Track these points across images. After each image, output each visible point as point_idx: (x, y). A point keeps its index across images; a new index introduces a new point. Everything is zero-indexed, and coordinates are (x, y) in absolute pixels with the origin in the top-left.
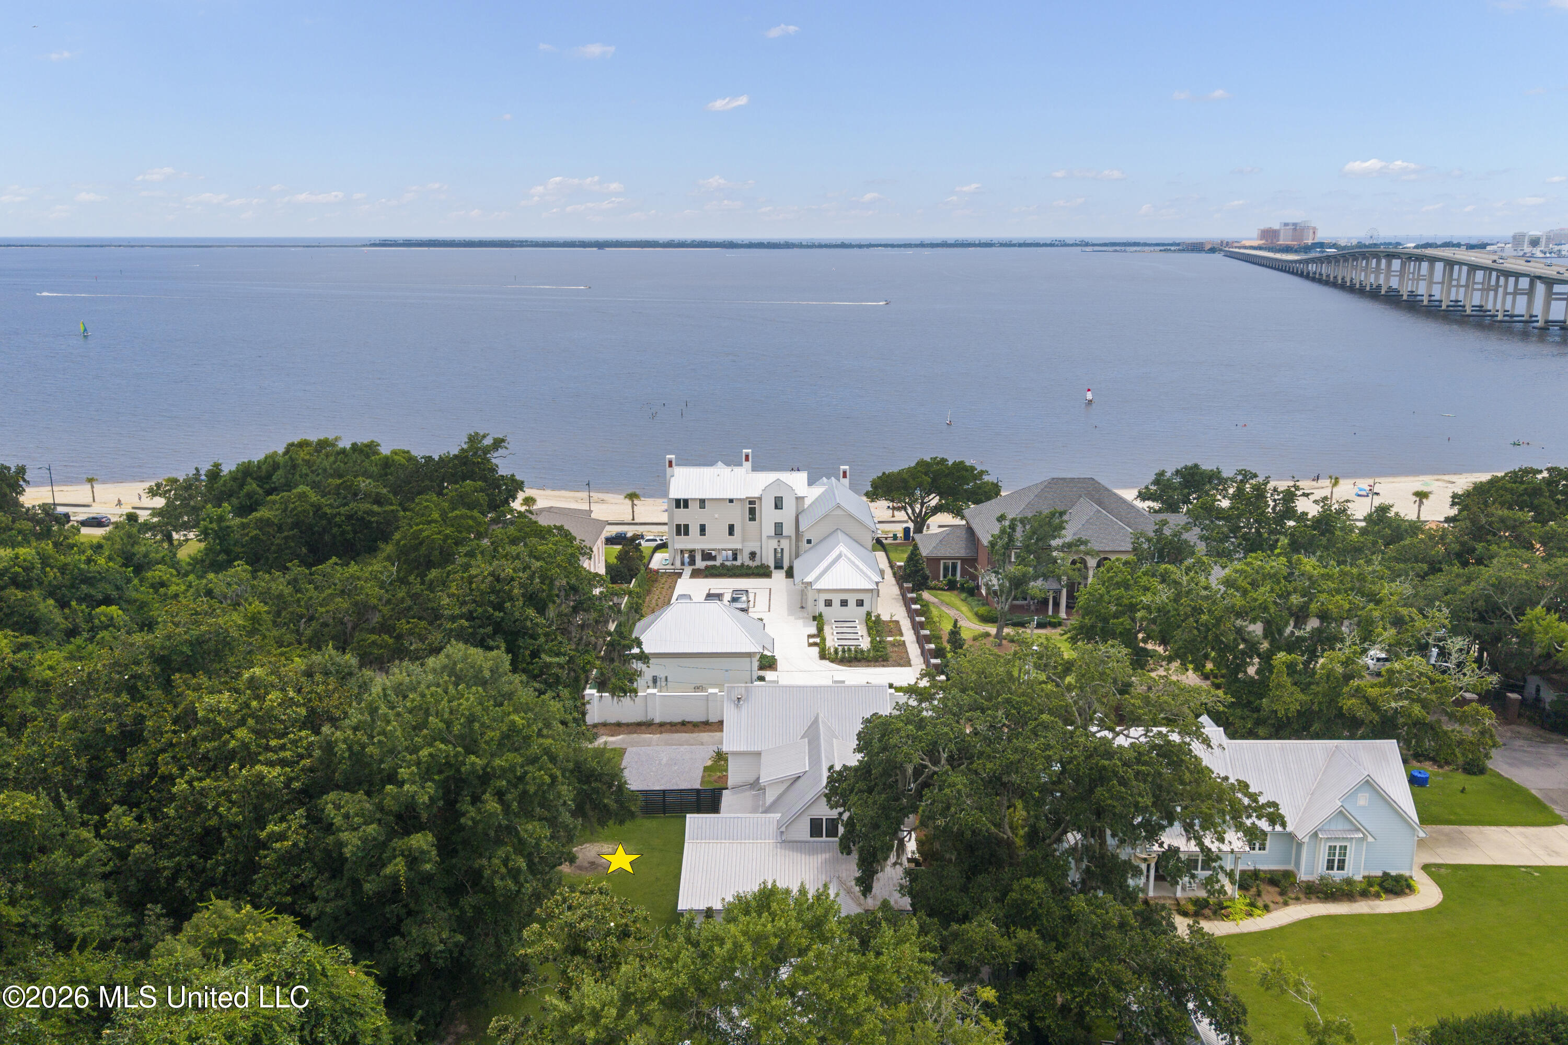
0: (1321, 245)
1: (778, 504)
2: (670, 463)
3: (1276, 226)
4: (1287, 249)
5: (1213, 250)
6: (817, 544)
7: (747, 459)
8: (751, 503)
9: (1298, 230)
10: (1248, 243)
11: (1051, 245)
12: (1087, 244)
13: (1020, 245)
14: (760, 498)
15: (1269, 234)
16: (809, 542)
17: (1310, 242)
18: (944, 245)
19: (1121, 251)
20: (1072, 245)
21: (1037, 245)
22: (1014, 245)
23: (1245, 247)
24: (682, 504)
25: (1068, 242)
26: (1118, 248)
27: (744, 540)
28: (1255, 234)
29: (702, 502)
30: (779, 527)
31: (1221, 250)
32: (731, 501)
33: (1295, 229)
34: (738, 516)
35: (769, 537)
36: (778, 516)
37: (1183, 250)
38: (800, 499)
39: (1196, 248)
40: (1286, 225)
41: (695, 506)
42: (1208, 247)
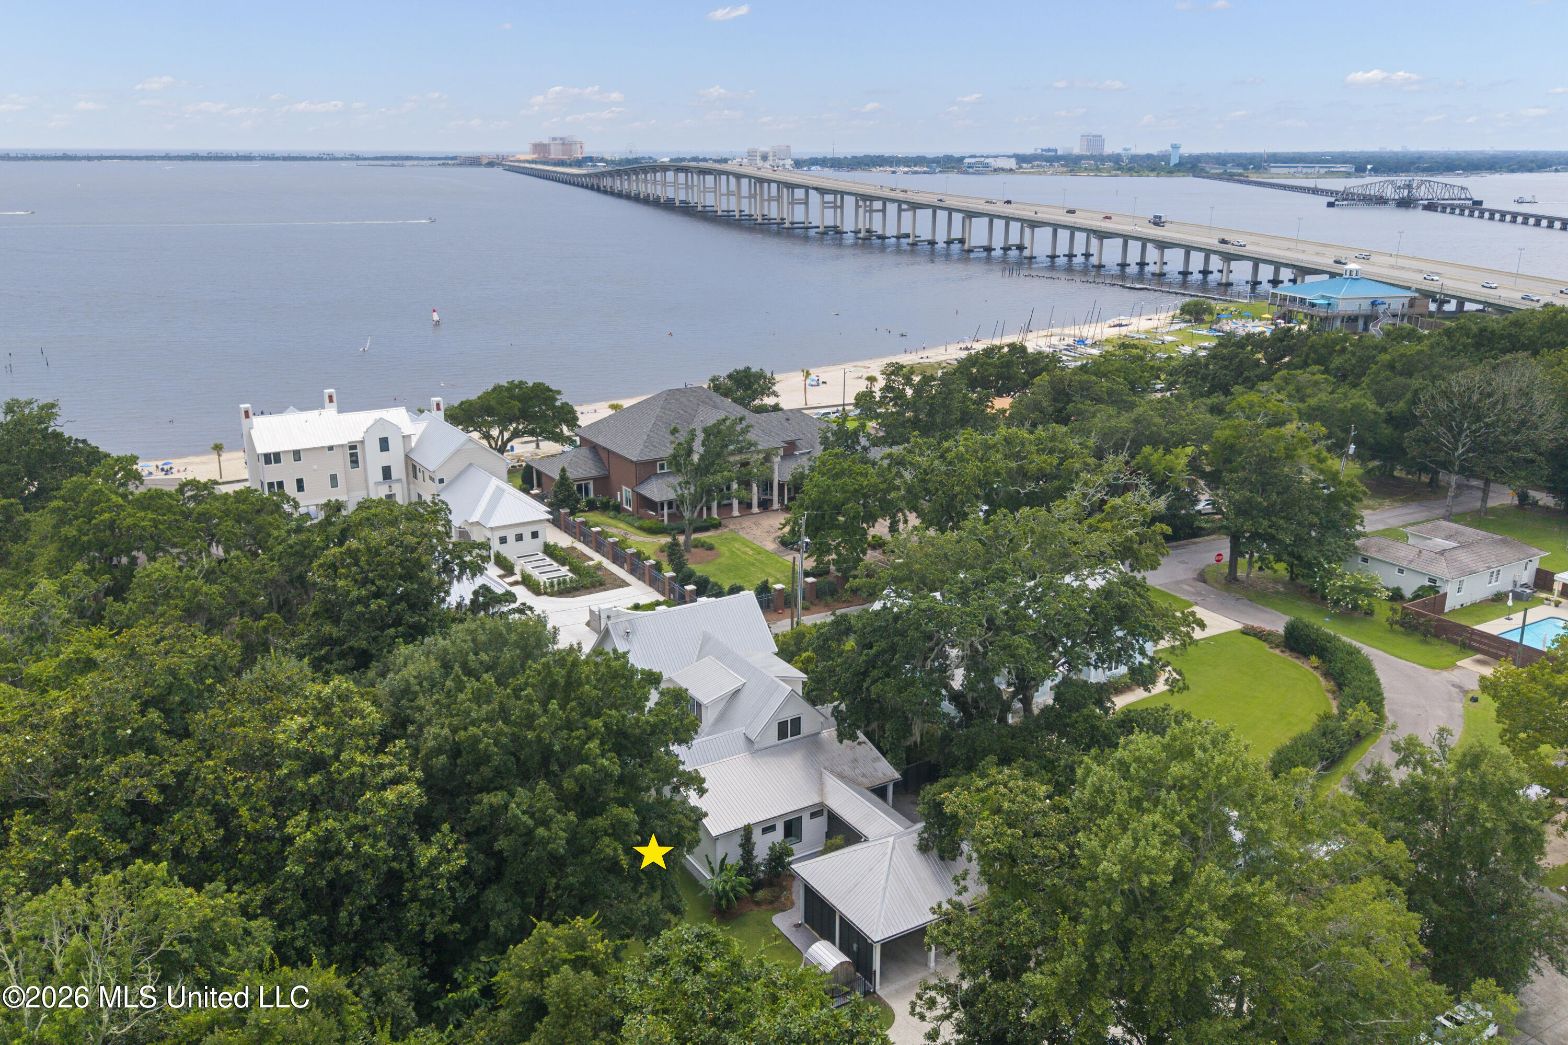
0: (591, 159)
1: (384, 444)
2: (247, 413)
3: (546, 141)
4: (561, 163)
5: (491, 164)
6: (452, 482)
7: (331, 399)
8: (353, 447)
9: (566, 144)
10: (522, 157)
11: (319, 159)
12: (358, 158)
13: (285, 159)
14: (362, 442)
15: (539, 148)
16: (441, 481)
17: (580, 156)
18: (195, 157)
19: (398, 165)
20: (342, 159)
21: (304, 159)
22: (278, 159)
23: (520, 161)
24: (272, 458)
25: (337, 155)
26: (395, 163)
27: (349, 491)
28: (527, 148)
29: (297, 455)
30: (387, 473)
31: (498, 164)
32: (331, 448)
33: (564, 144)
34: (340, 463)
35: (377, 484)
36: (385, 459)
37: (461, 165)
38: (407, 438)
39: (474, 162)
40: (554, 139)
41: (287, 460)
42: (485, 161)
